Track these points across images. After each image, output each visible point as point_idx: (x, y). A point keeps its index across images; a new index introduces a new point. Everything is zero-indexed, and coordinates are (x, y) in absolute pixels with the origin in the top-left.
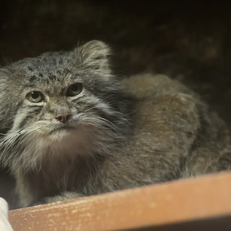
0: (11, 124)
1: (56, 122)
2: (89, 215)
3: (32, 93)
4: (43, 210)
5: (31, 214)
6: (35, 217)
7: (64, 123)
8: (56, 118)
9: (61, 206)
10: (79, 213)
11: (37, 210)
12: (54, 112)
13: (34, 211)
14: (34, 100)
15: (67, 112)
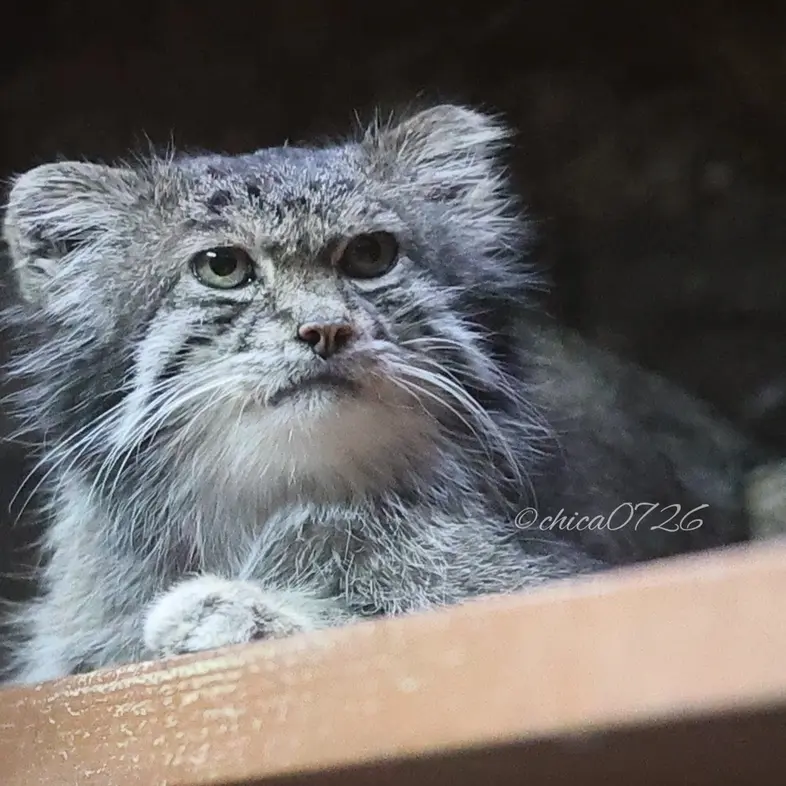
0: (125, 368)
1: (297, 353)
2: (229, 712)
3: (210, 254)
4: (100, 689)
5: (67, 704)
6: (78, 714)
7: (324, 358)
8: (299, 338)
9: (152, 678)
10: (203, 704)
11: (85, 690)
12: (290, 317)
13: (76, 693)
14: (218, 279)
15: (338, 317)
